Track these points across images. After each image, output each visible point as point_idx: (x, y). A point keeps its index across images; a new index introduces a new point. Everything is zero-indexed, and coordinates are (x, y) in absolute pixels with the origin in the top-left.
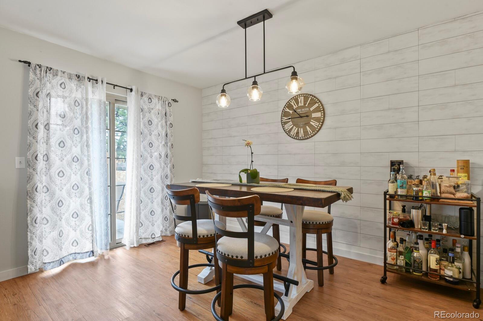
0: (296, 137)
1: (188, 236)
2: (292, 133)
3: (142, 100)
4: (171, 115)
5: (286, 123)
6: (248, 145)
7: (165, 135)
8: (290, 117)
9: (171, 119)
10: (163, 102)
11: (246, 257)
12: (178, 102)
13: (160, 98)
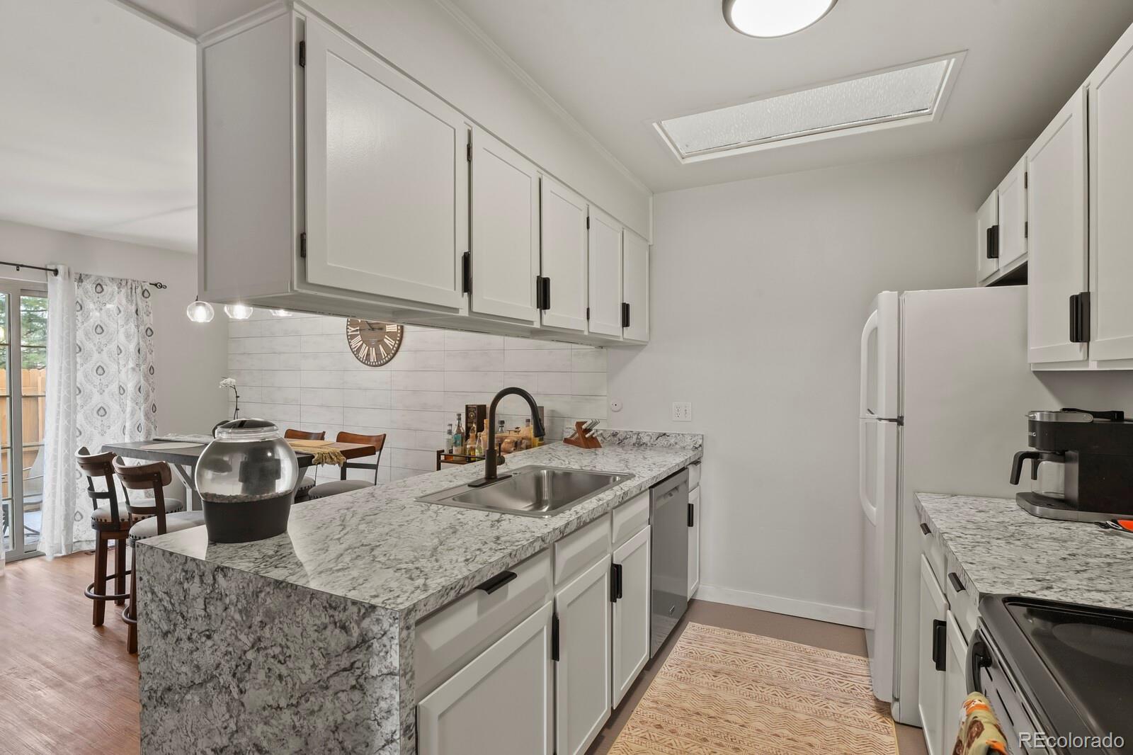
0: (366, 361)
1: (106, 520)
2: (361, 355)
3: (81, 289)
4: (150, 313)
5: (353, 337)
7: (137, 351)
8: (358, 328)
9: (149, 321)
10: (129, 291)
12: (165, 287)
13: (124, 283)
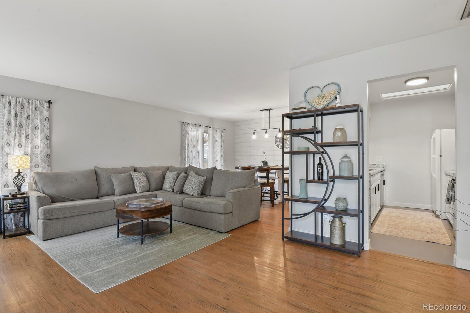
2: (280, 146)
3: (213, 131)
4: (223, 136)
5: (277, 142)
6: (264, 153)
7: (221, 146)
8: (279, 139)
9: (223, 139)
11: (267, 183)
12: (226, 130)
